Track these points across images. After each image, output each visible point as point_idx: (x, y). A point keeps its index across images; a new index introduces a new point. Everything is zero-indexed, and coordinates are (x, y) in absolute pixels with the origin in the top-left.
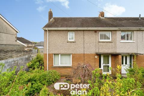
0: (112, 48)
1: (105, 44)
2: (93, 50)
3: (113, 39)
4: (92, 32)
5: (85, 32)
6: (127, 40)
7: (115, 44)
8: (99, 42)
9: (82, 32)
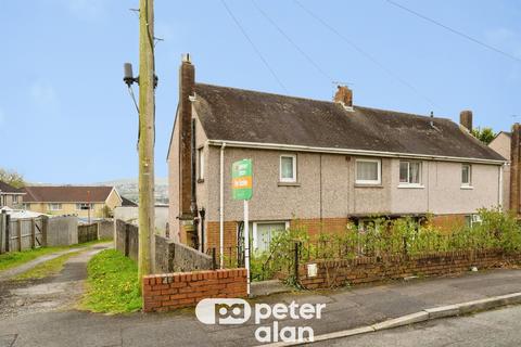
0: (382, 202)
1: (367, 191)
2: (341, 210)
3: (384, 180)
4: (340, 158)
5: (323, 157)
6: (411, 182)
7: (389, 192)
8: (356, 187)
9: (318, 158)
